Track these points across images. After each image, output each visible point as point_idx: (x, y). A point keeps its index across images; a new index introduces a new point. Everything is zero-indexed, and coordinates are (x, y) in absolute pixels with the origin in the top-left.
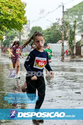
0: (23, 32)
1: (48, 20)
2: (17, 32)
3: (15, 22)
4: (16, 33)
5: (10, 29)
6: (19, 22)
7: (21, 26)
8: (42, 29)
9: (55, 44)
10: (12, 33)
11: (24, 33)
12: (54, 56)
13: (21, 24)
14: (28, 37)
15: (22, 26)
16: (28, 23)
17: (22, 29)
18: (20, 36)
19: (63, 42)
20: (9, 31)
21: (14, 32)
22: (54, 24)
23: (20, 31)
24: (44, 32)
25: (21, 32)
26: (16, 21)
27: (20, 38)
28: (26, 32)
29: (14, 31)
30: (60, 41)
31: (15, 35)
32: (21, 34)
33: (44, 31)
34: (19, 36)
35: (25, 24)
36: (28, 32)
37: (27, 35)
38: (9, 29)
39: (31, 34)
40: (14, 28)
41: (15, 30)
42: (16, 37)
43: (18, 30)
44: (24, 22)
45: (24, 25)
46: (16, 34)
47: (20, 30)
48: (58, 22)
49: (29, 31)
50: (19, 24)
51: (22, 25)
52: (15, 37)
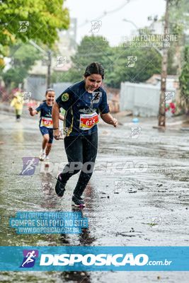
0: (58, 50)
1: (125, 20)
2: (43, 48)
3: (37, 21)
4: (38, 52)
5: (24, 40)
6: (47, 23)
7: (54, 34)
8: (107, 43)
9: (141, 85)
10: (27, 52)
11: (59, 53)
12: (138, 116)
13: (54, 28)
14: (71, 62)
15: (57, 32)
16: (72, 25)
17: (56, 41)
18: (50, 60)
19: (164, 80)
20: (20, 45)
21: (35, 50)
22: (140, 31)
23: (50, 47)
24: (114, 52)
25: (53, 50)
26: (42, 18)
27: (49, 66)
28: (66, 48)
29: (33, 45)
30: (155, 77)
31: (36, 56)
32: (52, 53)
33: (113, 48)
34: (47, 58)
35: (65, 27)
36: (70, 49)
37: (69, 59)
38: (20, 41)
39: (78, 56)
40: (33, 38)
41: (37, 44)
42: (39, 63)
43: (45, 43)
44: (62, 23)
45: (60, 30)
46: (40, 55)
47: (50, 43)
48: (152, 25)
49: (75, 48)
50: (50, 27)
51: (57, 30)
52: (36, 62)
